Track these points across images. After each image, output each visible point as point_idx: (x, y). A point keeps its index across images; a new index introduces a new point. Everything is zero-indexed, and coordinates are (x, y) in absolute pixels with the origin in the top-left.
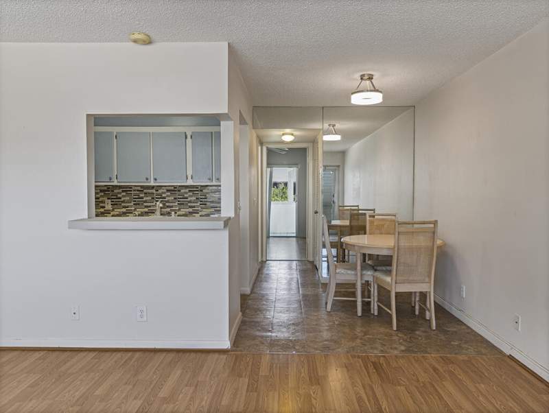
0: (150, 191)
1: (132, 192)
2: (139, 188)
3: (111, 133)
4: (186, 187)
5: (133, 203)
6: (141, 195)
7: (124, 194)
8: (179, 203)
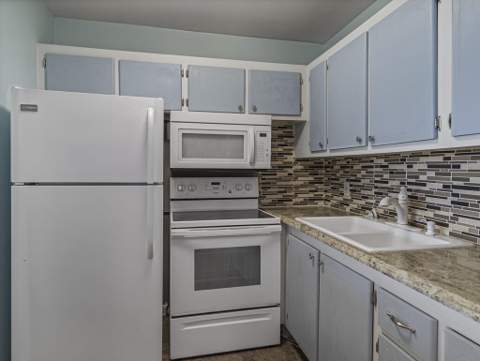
0: (398, 167)
1: (374, 170)
2: (382, 162)
7: (364, 172)
8: (456, 199)
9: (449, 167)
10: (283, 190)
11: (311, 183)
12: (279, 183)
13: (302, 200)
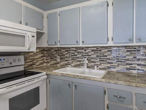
0: (81, 51)
1: (71, 52)
2: (74, 49)
3: (56, 13)
4: (106, 47)
5: (71, 58)
6: (76, 54)
7: (66, 52)
8: (100, 59)
9: (98, 51)
10: (32, 60)
11: (42, 57)
12: (31, 58)
13: (39, 64)
